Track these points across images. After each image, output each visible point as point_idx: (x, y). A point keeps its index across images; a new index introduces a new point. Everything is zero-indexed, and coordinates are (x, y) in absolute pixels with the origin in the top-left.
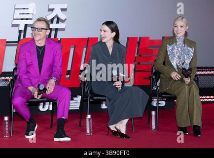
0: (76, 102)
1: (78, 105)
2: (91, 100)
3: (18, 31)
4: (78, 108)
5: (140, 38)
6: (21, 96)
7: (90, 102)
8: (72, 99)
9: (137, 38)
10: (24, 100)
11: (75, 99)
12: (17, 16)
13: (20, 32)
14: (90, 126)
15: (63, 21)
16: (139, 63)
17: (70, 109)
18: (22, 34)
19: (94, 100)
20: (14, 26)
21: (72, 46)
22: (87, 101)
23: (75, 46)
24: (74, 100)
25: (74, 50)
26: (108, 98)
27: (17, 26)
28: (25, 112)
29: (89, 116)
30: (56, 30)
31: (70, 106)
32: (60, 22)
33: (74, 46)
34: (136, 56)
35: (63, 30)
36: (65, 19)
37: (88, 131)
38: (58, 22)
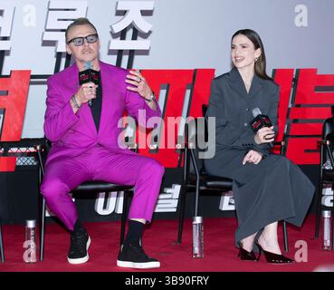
0: (170, 196)
1: (175, 203)
2: (203, 188)
3: (54, 54)
4: (175, 210)
5: (298, 71)
6: (60, 177)
7: (201, 192)
8: (162, 192)
9: (293, 70)
10: (66, 186)
11: (168, 190)
12: (53, 24)
13: (59, 55)
14: (200, 240)
15: (145, 36)
16: (295, 121)
17: (157, 210)
18: (63, 60)
19: (208, 187)
20: (46, 43)
21: (162, 85)
22: (194, 190)
23: (169, 85)
24: (165, 193)
25: (167, 92)
26: (237, 182)
27: (53, 43)
28: (67, 210)
29: (198, 220)
30: (132, 53)
31: (158, 206)
32: (139, 38)
33: (166, 86)
34: (290, 106)
35: (145, 52)
36: (150, 32)
37: (196, 250)
38: (134, 38)
